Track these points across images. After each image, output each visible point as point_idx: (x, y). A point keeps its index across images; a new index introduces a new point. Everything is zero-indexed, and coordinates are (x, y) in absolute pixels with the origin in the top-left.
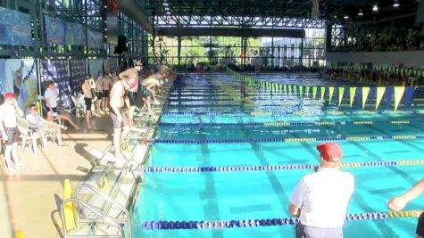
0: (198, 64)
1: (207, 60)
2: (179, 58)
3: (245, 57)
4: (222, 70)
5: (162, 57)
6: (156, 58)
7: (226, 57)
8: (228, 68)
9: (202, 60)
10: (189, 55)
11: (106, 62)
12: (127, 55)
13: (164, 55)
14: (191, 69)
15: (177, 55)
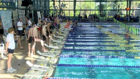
0: (90, 15)
1: (97, 13)
2: (75, 10)
3: (130, 10)
4: (110, 21)
5: (61, 10)
6: (56, 10)
7: (114, 10)
8: (115, 20)
9: (93, 13)
10: (83, 8)
11: (15, 13)
12: (32, 8)
13: (63, 8)
14: (85, 20)
15: (73, 8)
